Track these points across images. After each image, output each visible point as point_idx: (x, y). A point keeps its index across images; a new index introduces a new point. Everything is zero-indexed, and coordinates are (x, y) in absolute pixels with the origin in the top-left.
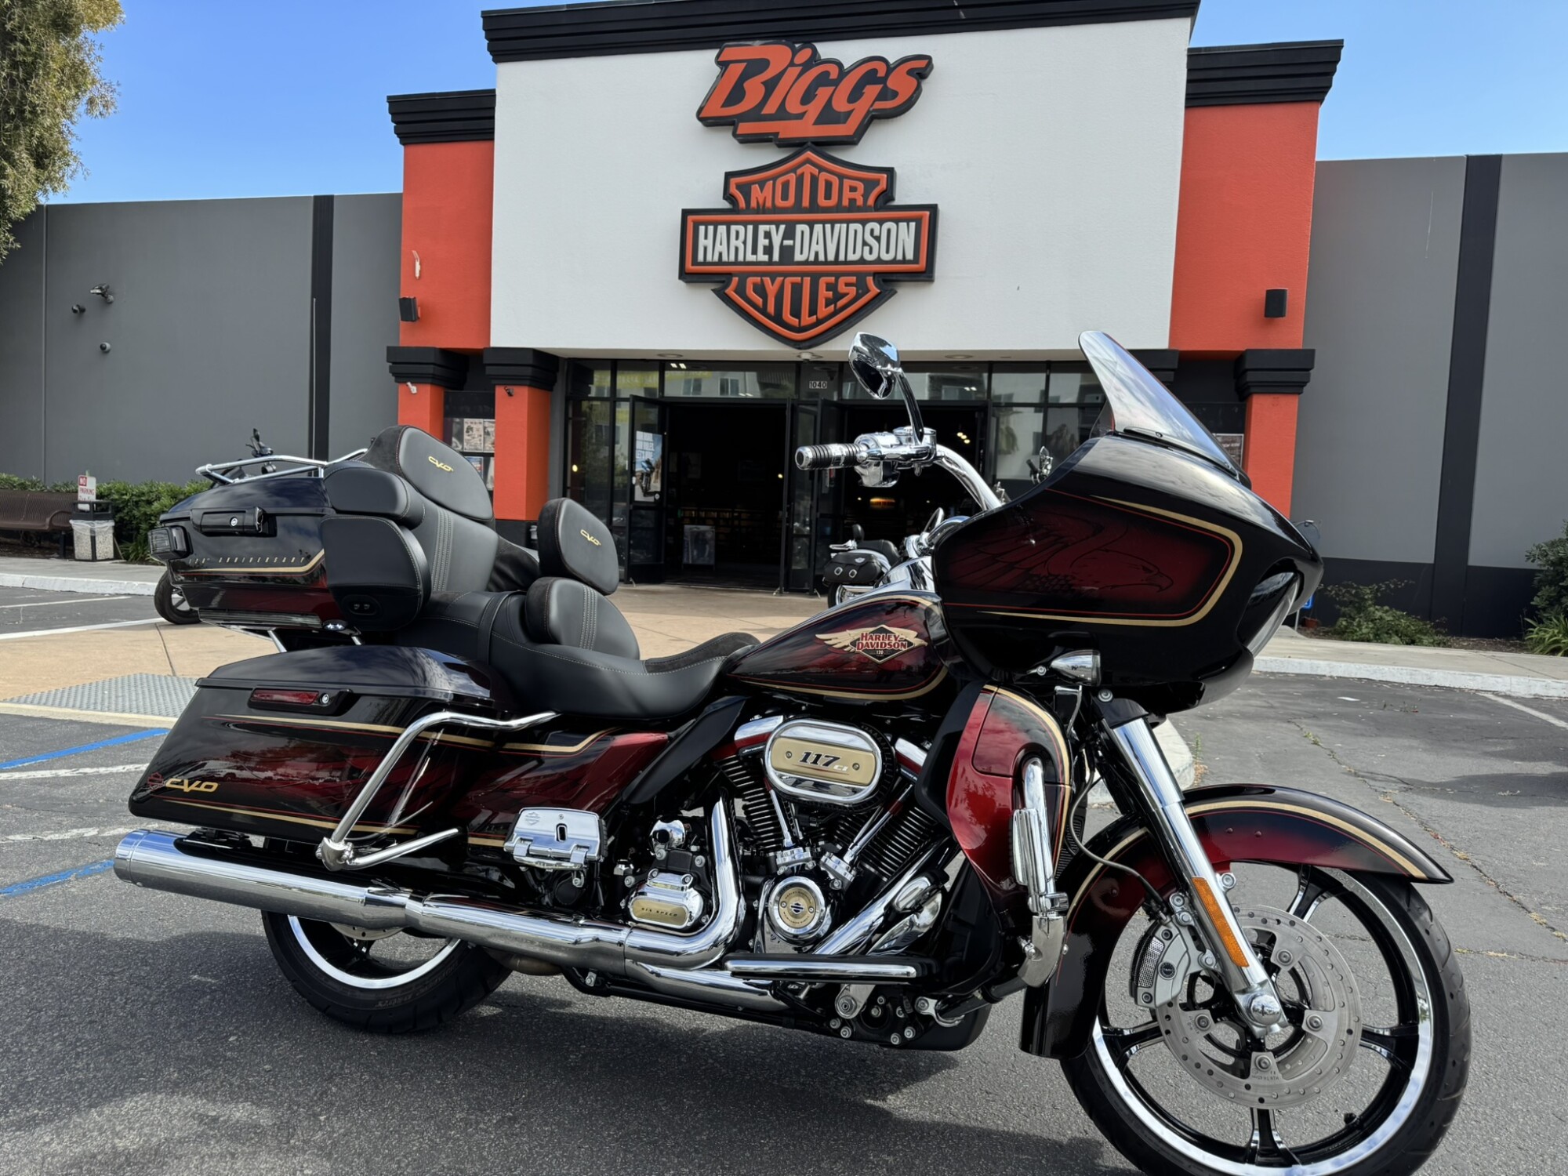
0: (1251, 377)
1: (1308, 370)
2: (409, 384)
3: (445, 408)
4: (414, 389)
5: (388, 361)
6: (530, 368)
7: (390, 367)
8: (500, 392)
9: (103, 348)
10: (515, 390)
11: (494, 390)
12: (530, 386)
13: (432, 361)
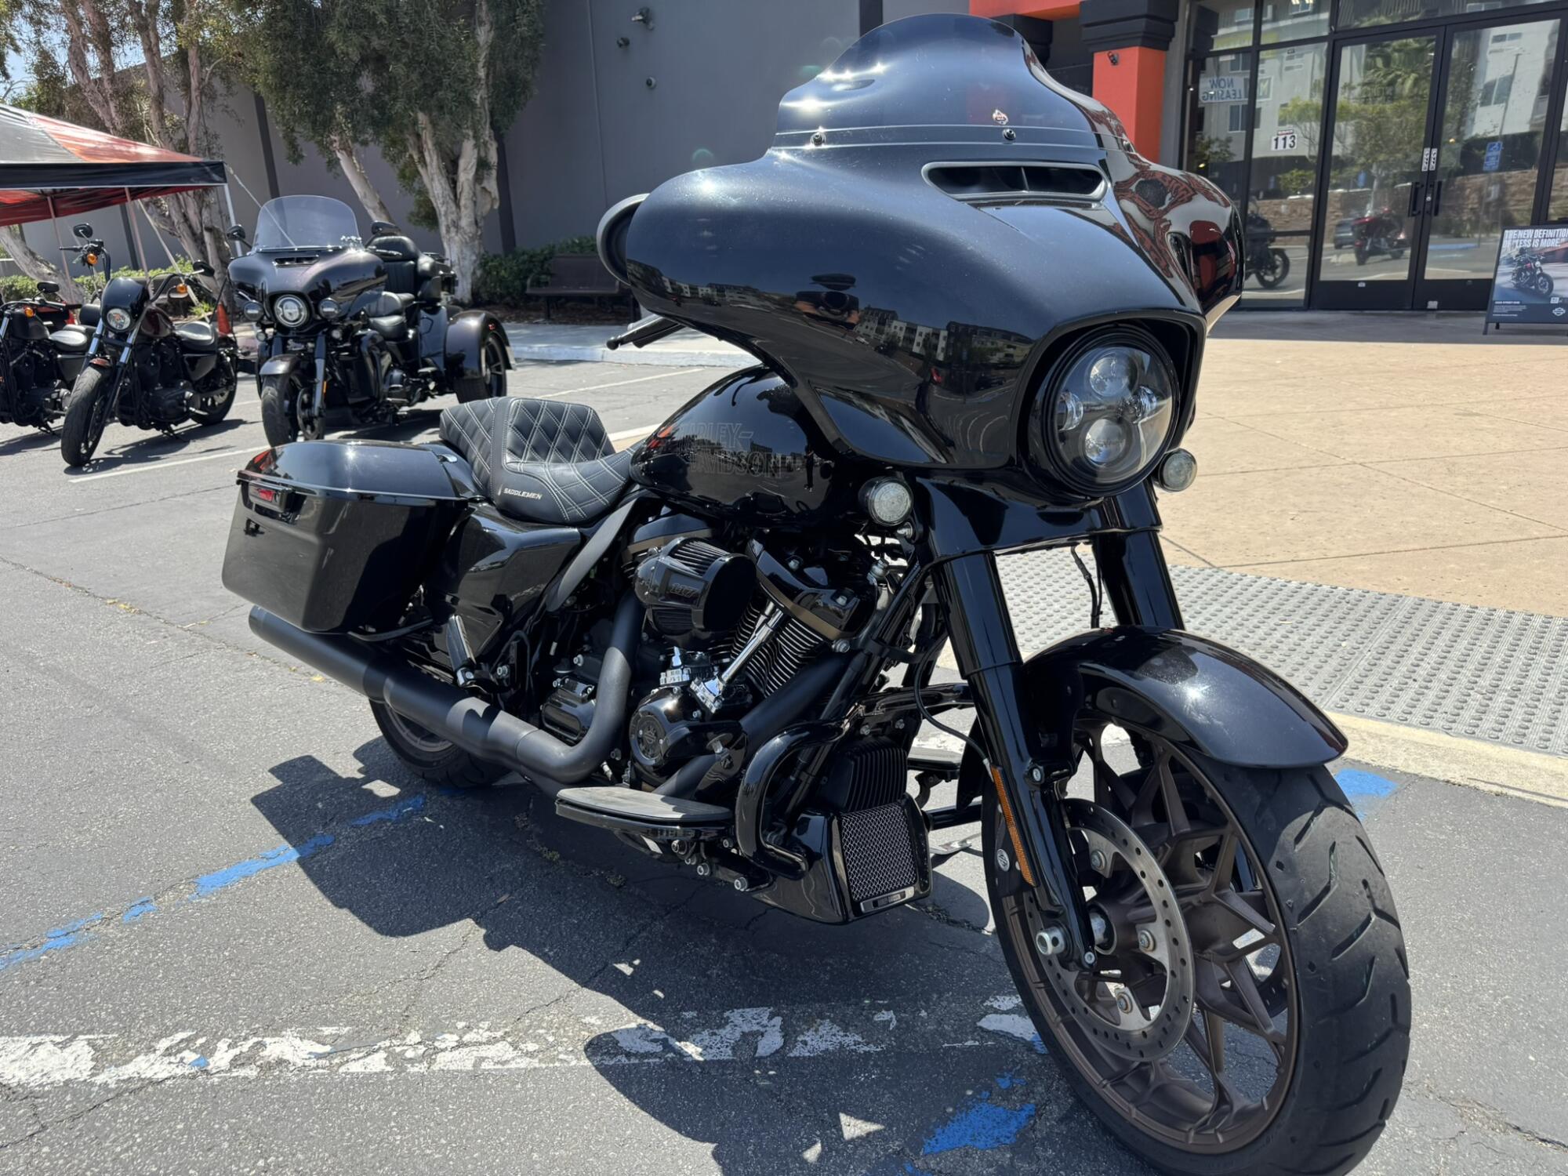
6: (1144, 20)
8: (1101, 60)
9: (649, 83)
10: (1119, 53)
11: (1092, 61)
12: (1143, 45)
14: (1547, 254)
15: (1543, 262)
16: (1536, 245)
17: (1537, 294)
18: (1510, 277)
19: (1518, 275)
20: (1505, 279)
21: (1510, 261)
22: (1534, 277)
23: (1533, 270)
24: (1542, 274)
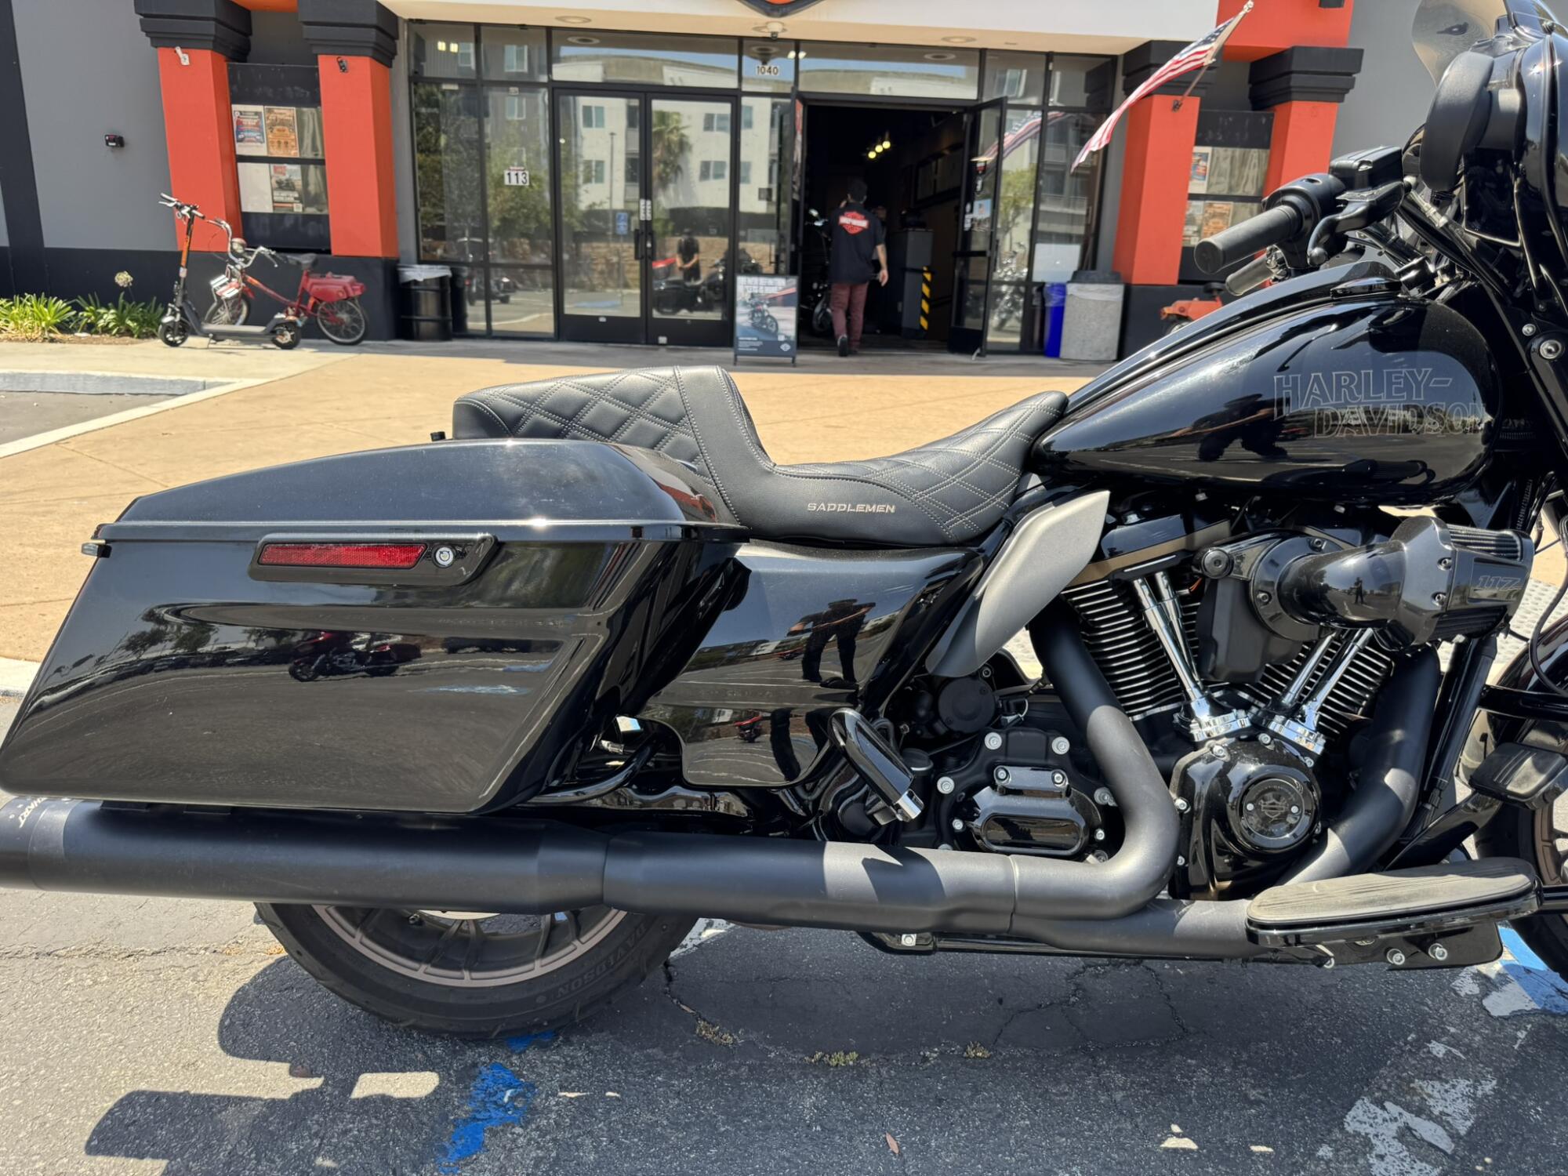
0: (1296, 81)
1: (1350, 74)
2: (178, 50)
3: (231, 91)
4: (185, 60)
5: (137, 12)
6: (373, 32)
7: (141, 20)
8: (326, 64)
10: (348, 60)
11: (317, 63)
12: (373, 57)
13: (213, 14)
14: (770, 299)
15: (769, 305)
16: (761, 292)
17: (767, 332)
18: (746, 318)
19: (753, 314)
20: (742, 318)
21: (745, 304)
22: (764, 318)
23: (762, 312)
24: (769, 316)
